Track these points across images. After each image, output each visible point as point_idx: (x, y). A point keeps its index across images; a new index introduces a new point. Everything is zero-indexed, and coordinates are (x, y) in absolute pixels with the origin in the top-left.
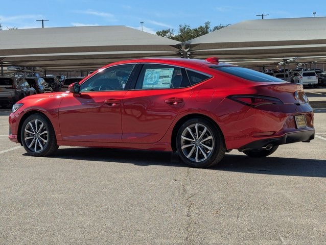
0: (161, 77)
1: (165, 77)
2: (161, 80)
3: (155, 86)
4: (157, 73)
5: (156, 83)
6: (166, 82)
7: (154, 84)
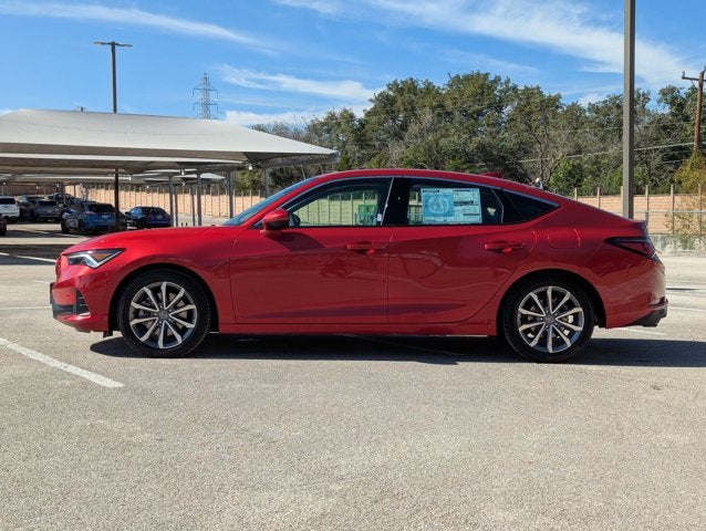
0: (456, 204)
1: (466, 203)
2: (459, 208)
3: (450, 220)
4: (446, 196)
5: (450, 214)
6: (472, 212)
7: (445, 215)
